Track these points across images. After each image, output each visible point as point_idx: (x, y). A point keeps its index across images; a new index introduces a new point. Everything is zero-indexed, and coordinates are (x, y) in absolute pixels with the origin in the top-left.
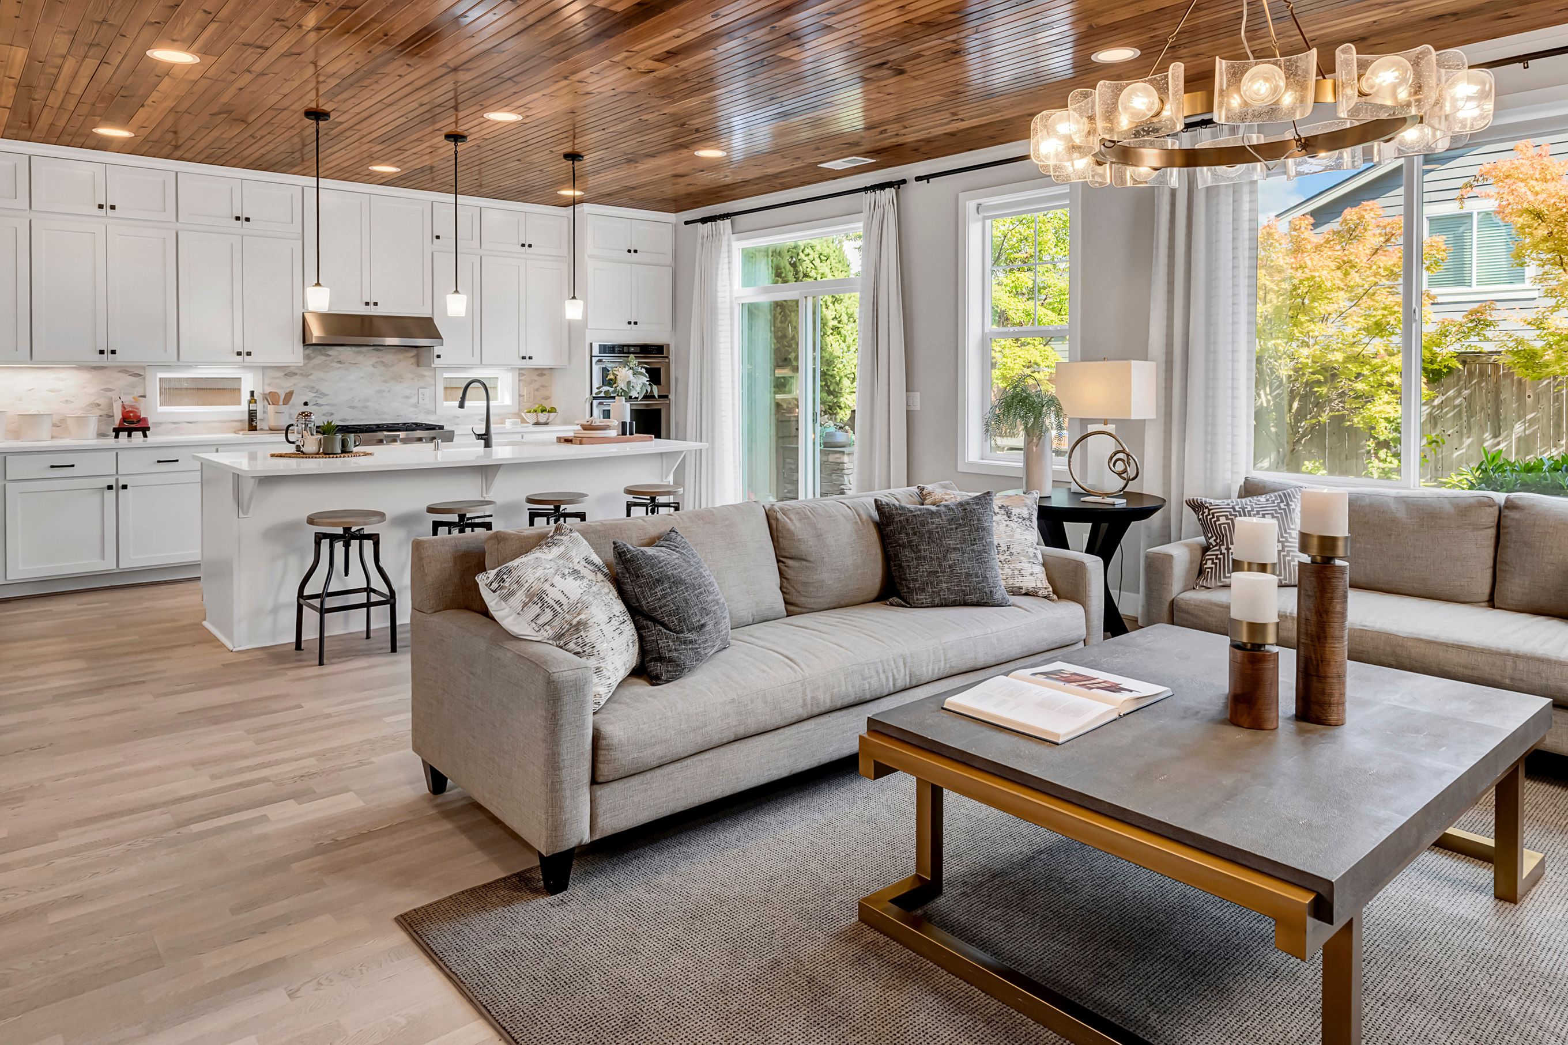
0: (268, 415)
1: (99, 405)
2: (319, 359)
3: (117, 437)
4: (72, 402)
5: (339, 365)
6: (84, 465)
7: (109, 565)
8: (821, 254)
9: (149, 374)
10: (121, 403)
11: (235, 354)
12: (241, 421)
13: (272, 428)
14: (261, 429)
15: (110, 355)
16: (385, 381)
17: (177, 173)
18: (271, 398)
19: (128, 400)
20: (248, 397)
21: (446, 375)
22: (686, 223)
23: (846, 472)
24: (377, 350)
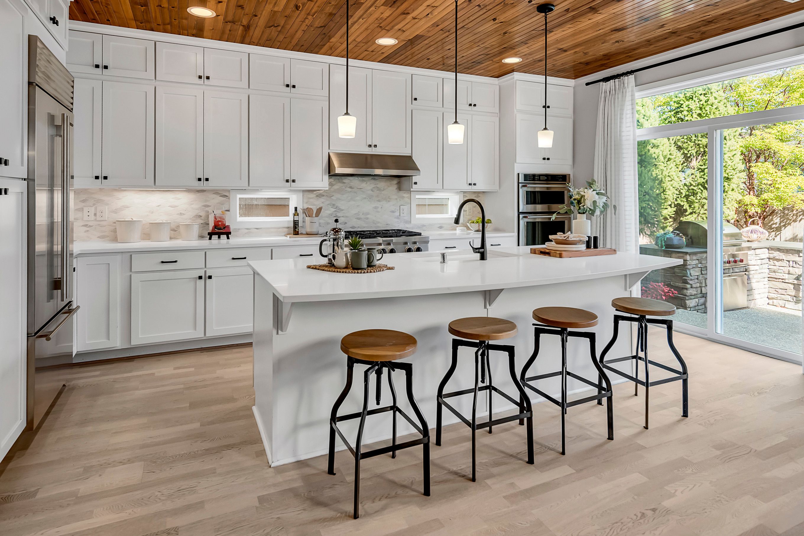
0: (306, 224)
1: (201, 216)
2: (338, 186)
3: (210, 239)
4: (184, 214)
5: (350, 190)
6: (184, 261)
7: (199, 334)
8: (644, 116)
9: (232, 195)
10: (214, 215)
11: (285, 181)
12: (288, 228)
13: (308, 233)
14: (302, 234)
15: (205, 182)
16: (379, 201)
17: (249, 54)
18: (308, 212)
19: (218, 213)
20: (294, 212)
21: (417, 197)
22: (587, 84)
23: (688, 267)
24: (374, 179)
